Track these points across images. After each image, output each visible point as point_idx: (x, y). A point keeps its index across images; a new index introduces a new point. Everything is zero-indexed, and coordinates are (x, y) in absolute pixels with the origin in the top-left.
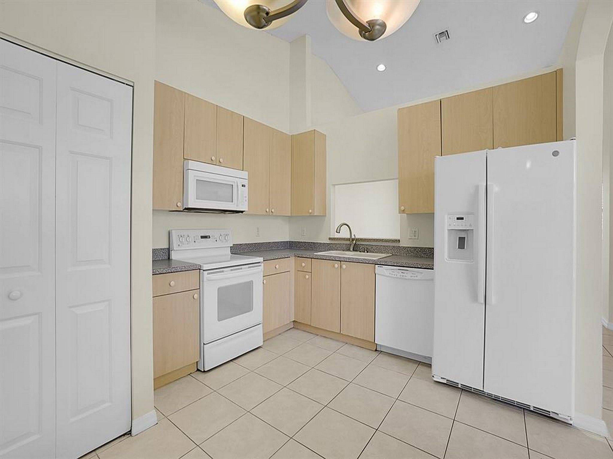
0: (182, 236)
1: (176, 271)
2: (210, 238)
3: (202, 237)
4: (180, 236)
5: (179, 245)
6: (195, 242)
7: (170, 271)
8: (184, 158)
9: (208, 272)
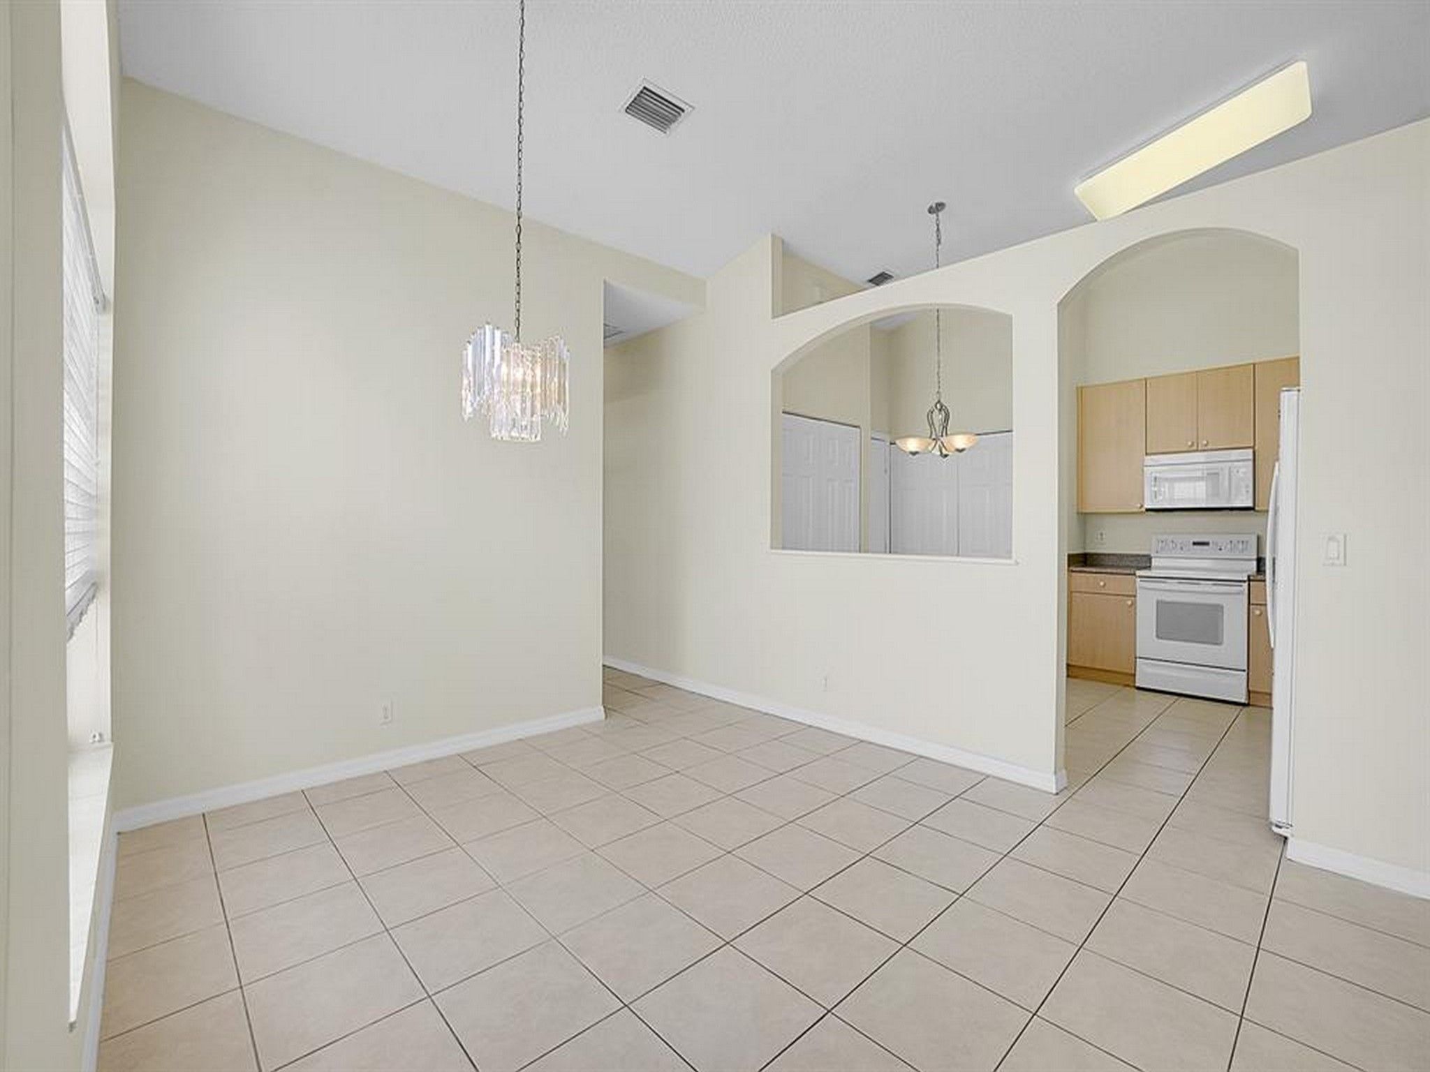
0: (1164, 541)
1: (1106, 572)
2: (1208, 545)
3: (1195, 544)
4: (1160, 542)
5: (1158, 553)
6: (1182, 549)
7: (1100, 572)
8: (1147, 454)
9: (1142, 579)
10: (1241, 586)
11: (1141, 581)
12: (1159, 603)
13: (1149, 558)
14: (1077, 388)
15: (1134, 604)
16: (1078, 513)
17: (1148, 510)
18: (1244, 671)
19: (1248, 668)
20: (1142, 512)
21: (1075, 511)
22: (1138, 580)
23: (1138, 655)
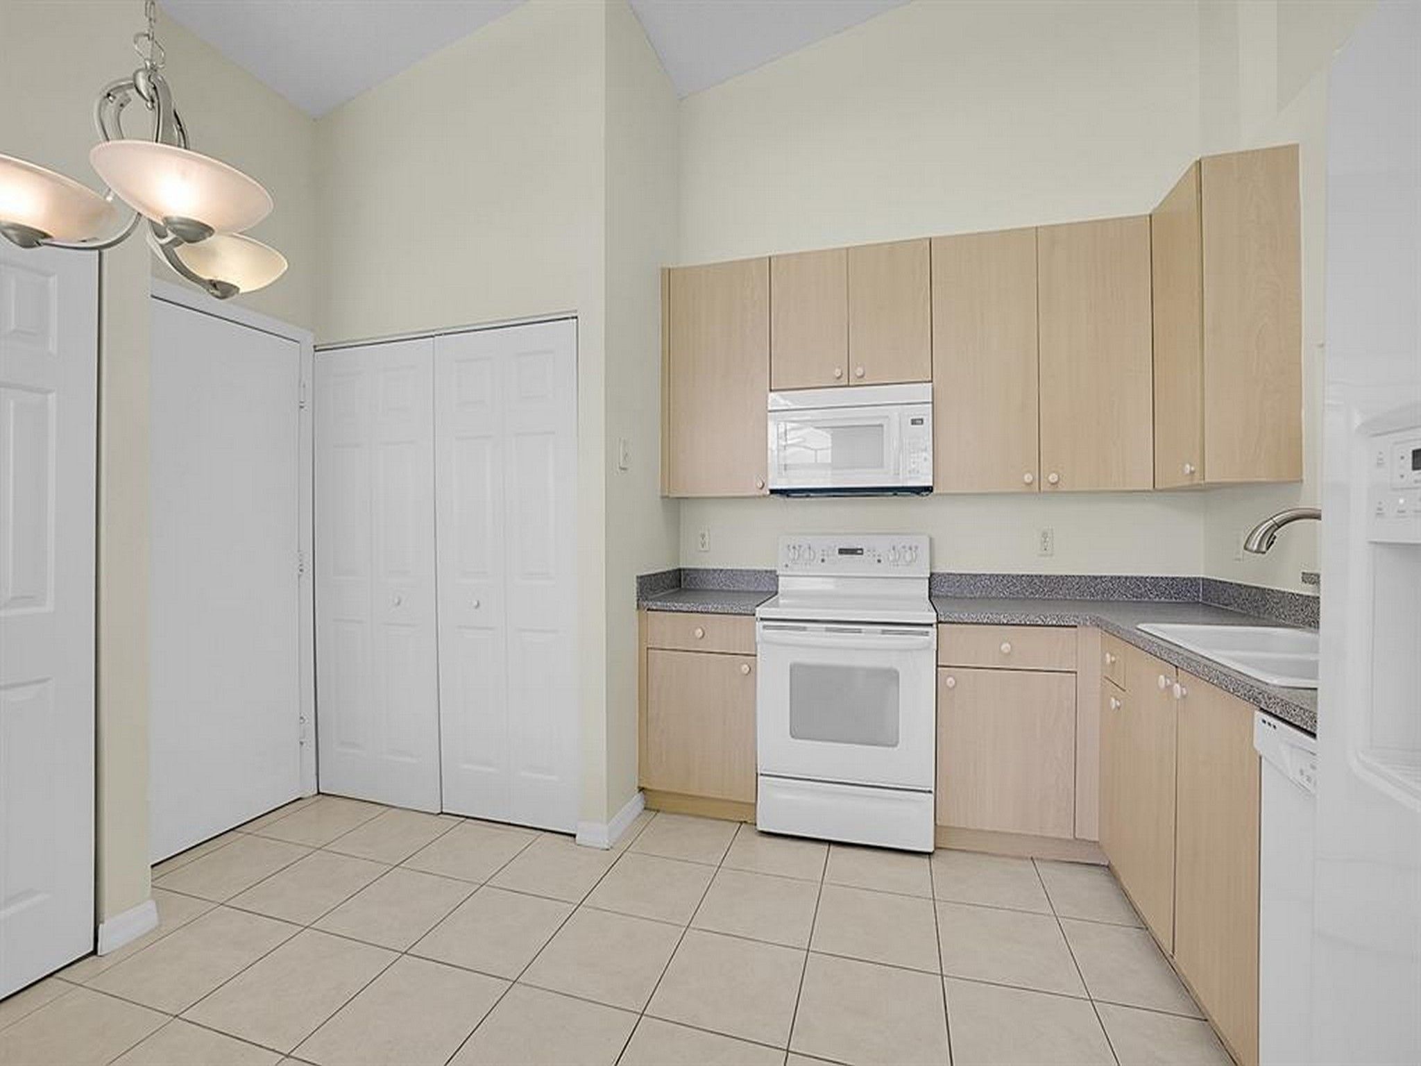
0: (797, 547)
1: (706, 610)
2: (862, 554)
3: (842, 551)
4: (791, 547)
5: (787, 566)
6: (823, 561)
7: (695, 609)
8: (771, 390)
9: (766, 623)
10: (927, 633)
11: (765, 627)
12: (794, 669)
13: (773, 576)
14: (663, 270)
15: (752, 671)
16: (663, 497)
17: (773, 492)
18: (930, 792)
19: (936, 789)
20: (764, 496)
21: (659, 494)
22: (760, 624)
23: (759, 772)
